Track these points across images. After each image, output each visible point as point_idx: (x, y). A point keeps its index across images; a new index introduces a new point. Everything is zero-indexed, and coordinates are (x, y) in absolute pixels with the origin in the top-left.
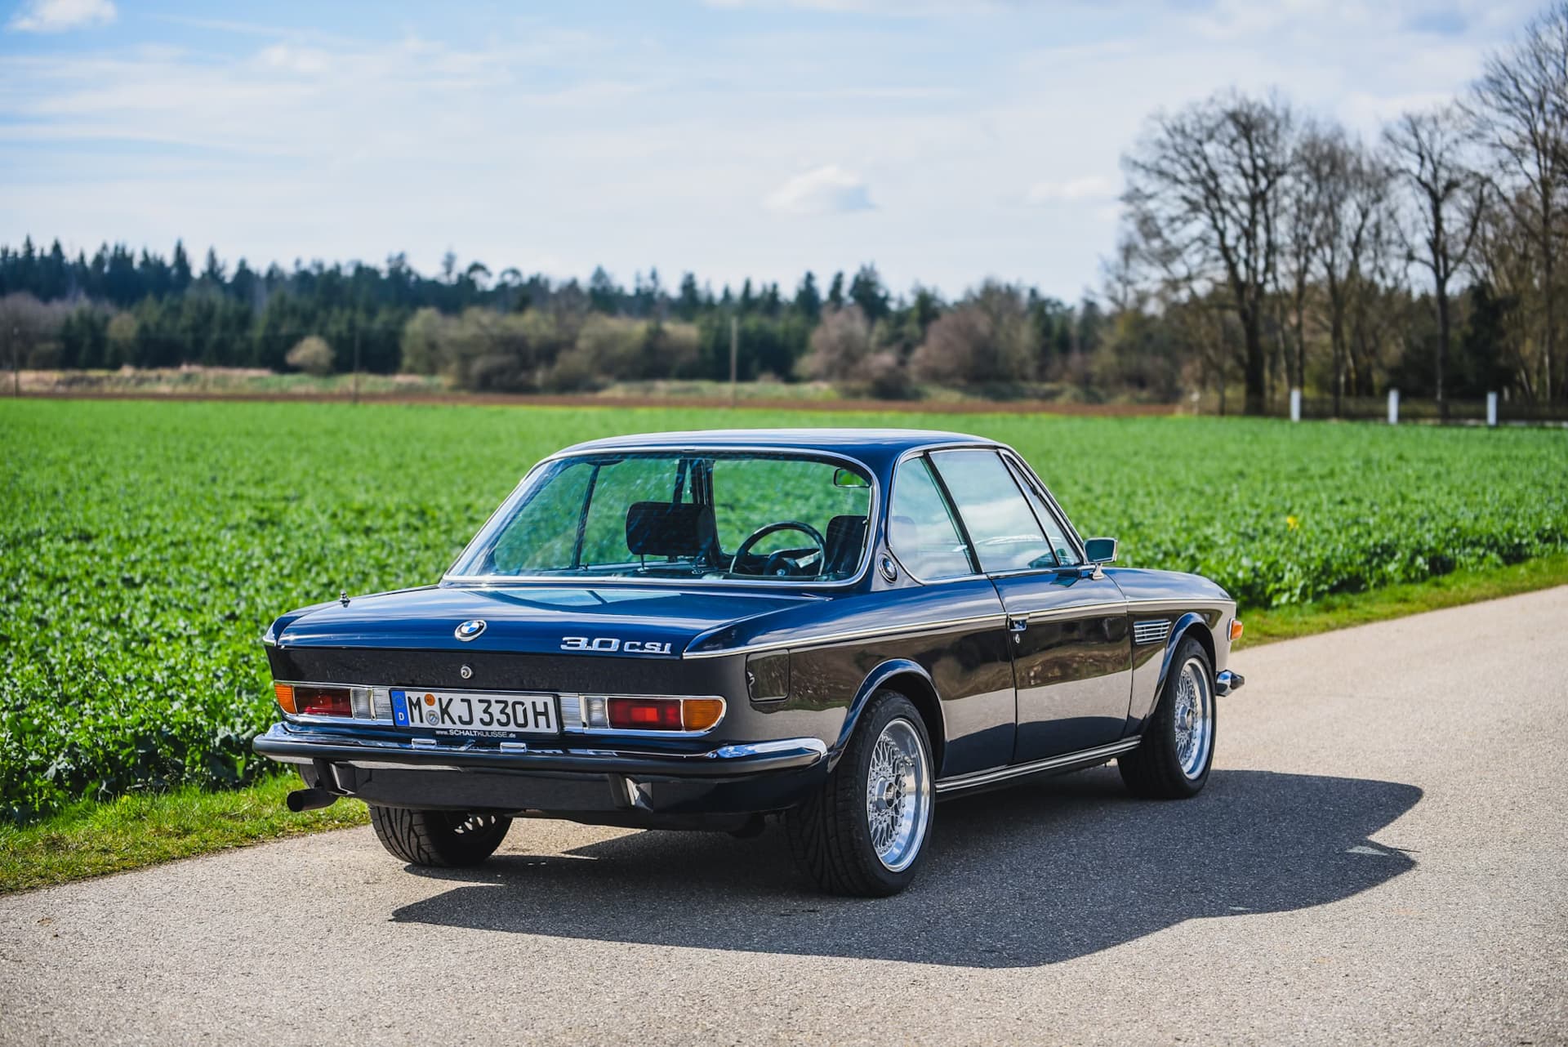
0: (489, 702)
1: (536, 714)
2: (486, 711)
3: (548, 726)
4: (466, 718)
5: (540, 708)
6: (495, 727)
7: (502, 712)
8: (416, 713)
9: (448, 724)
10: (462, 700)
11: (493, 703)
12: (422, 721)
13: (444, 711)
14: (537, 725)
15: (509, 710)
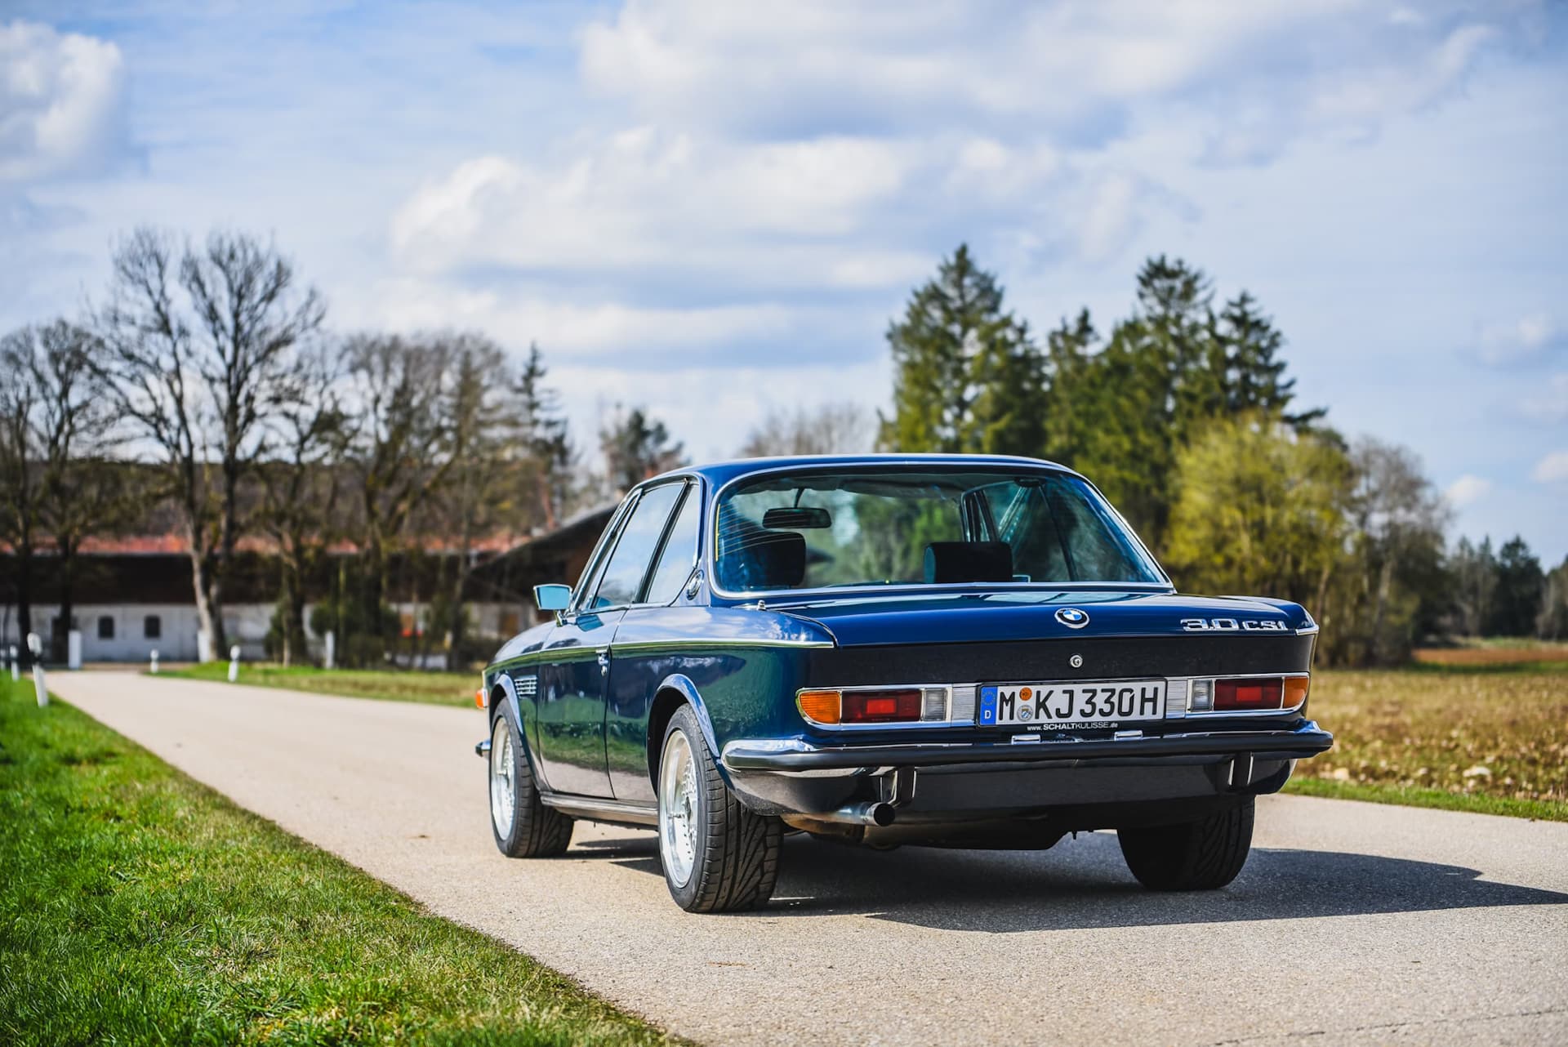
0: (1094, 692)
1: (1144, 700)
2: (1089, 702)
3: (1154, 712)
4: (1064, 711)
5: (1149, 694)
6: (1097, 717)
7: (1107, 701)
8: (1007, 709)
9: (1043, 719)
10: (1065, 692)
11: (1099, 692)
12: (1012, 717)
13: (1041, 705)
14: (1142, 713)
15: (1115, 699)
